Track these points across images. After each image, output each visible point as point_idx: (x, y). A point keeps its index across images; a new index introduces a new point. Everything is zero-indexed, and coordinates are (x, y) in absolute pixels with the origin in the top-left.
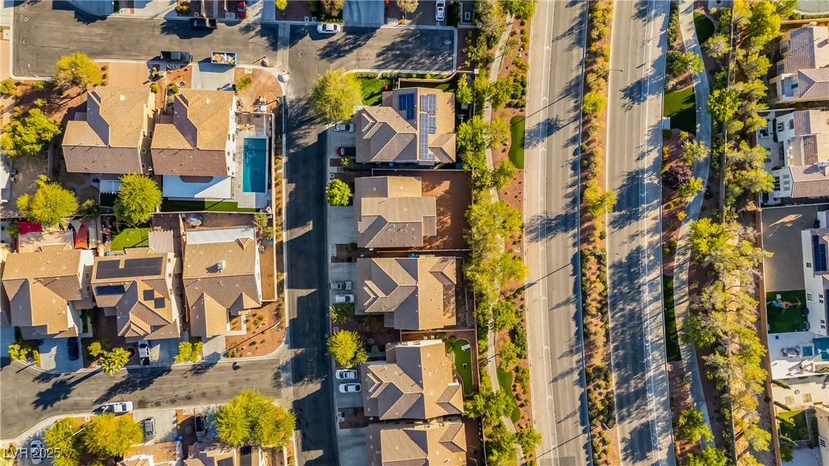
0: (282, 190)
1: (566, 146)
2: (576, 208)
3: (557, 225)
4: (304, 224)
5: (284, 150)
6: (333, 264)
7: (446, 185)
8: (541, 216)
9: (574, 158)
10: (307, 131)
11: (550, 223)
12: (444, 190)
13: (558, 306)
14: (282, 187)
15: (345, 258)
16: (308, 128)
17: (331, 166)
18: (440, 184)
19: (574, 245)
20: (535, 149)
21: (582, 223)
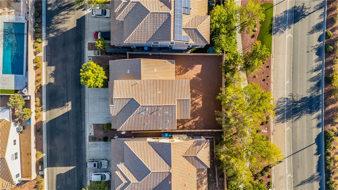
0: (41, 73)
1: (312, 32)
2: (321, 91)
3: (302, 107)
4: (63, 105)
5: (44, 34)
6: (91, 143)
7: (198, 69)
8: (287, 99)
9: (319, 43)
10: (66, 16)
11: (296, 105)
12: (196, 73)
13: (303, 183)
14: (42, 69)
15: (101, 138)
16: (67, 14)
17: (88, 50)
18: (192, 67)
19: (319, 126)
20: (282, 36)
21: (326, 105)
